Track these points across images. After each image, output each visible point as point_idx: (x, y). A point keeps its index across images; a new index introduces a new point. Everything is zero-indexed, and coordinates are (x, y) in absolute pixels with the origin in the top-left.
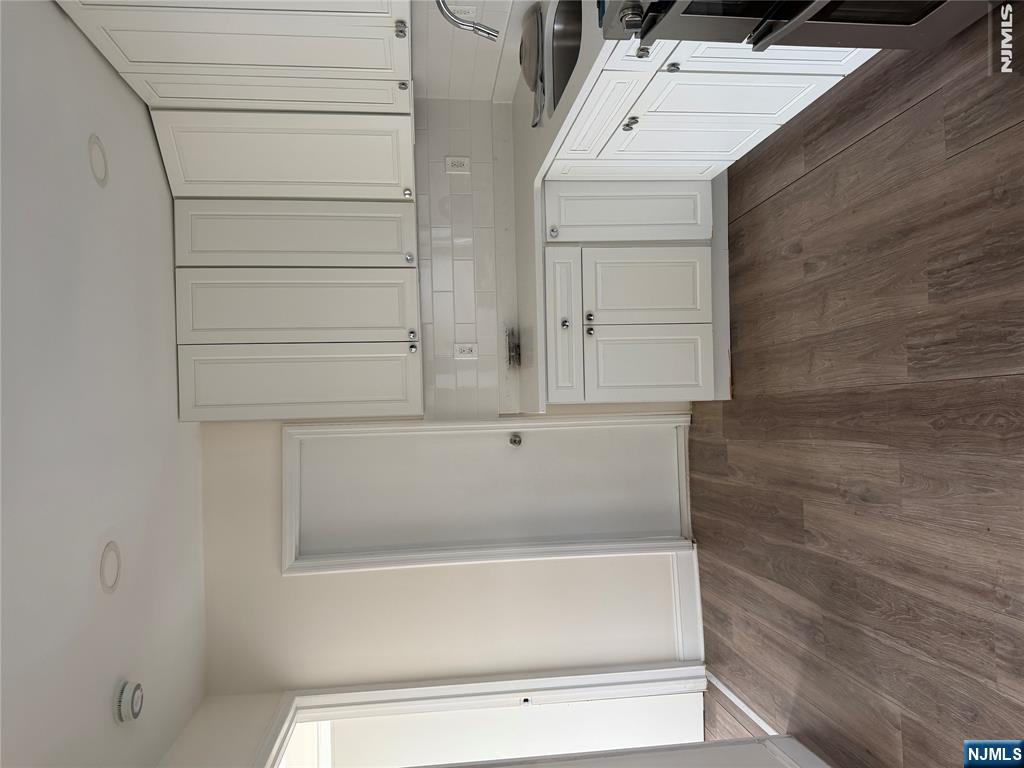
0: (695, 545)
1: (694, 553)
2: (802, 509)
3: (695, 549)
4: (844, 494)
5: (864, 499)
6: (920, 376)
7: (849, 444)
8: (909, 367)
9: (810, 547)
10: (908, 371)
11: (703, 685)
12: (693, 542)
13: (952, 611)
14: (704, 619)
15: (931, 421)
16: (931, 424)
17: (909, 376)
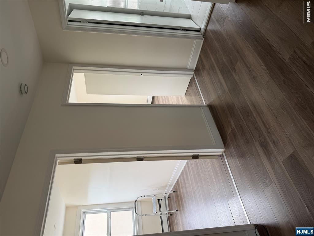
0: (204, 38)
1: (202, 41)
2: (237, 62)
3: (203, 40)
4: (250, 71)
5: (254, 78)
6: (291, 63)
7: (259, 59)
8: (290, 57)
9: (233, 73)
10: (289, 58)
11: (192, 76)
12: (204, 37)
13: (257, 122)
14: (198, 60)
15: (284, 79)
16: (284, 80)
17: (288, 60)
